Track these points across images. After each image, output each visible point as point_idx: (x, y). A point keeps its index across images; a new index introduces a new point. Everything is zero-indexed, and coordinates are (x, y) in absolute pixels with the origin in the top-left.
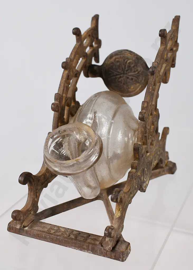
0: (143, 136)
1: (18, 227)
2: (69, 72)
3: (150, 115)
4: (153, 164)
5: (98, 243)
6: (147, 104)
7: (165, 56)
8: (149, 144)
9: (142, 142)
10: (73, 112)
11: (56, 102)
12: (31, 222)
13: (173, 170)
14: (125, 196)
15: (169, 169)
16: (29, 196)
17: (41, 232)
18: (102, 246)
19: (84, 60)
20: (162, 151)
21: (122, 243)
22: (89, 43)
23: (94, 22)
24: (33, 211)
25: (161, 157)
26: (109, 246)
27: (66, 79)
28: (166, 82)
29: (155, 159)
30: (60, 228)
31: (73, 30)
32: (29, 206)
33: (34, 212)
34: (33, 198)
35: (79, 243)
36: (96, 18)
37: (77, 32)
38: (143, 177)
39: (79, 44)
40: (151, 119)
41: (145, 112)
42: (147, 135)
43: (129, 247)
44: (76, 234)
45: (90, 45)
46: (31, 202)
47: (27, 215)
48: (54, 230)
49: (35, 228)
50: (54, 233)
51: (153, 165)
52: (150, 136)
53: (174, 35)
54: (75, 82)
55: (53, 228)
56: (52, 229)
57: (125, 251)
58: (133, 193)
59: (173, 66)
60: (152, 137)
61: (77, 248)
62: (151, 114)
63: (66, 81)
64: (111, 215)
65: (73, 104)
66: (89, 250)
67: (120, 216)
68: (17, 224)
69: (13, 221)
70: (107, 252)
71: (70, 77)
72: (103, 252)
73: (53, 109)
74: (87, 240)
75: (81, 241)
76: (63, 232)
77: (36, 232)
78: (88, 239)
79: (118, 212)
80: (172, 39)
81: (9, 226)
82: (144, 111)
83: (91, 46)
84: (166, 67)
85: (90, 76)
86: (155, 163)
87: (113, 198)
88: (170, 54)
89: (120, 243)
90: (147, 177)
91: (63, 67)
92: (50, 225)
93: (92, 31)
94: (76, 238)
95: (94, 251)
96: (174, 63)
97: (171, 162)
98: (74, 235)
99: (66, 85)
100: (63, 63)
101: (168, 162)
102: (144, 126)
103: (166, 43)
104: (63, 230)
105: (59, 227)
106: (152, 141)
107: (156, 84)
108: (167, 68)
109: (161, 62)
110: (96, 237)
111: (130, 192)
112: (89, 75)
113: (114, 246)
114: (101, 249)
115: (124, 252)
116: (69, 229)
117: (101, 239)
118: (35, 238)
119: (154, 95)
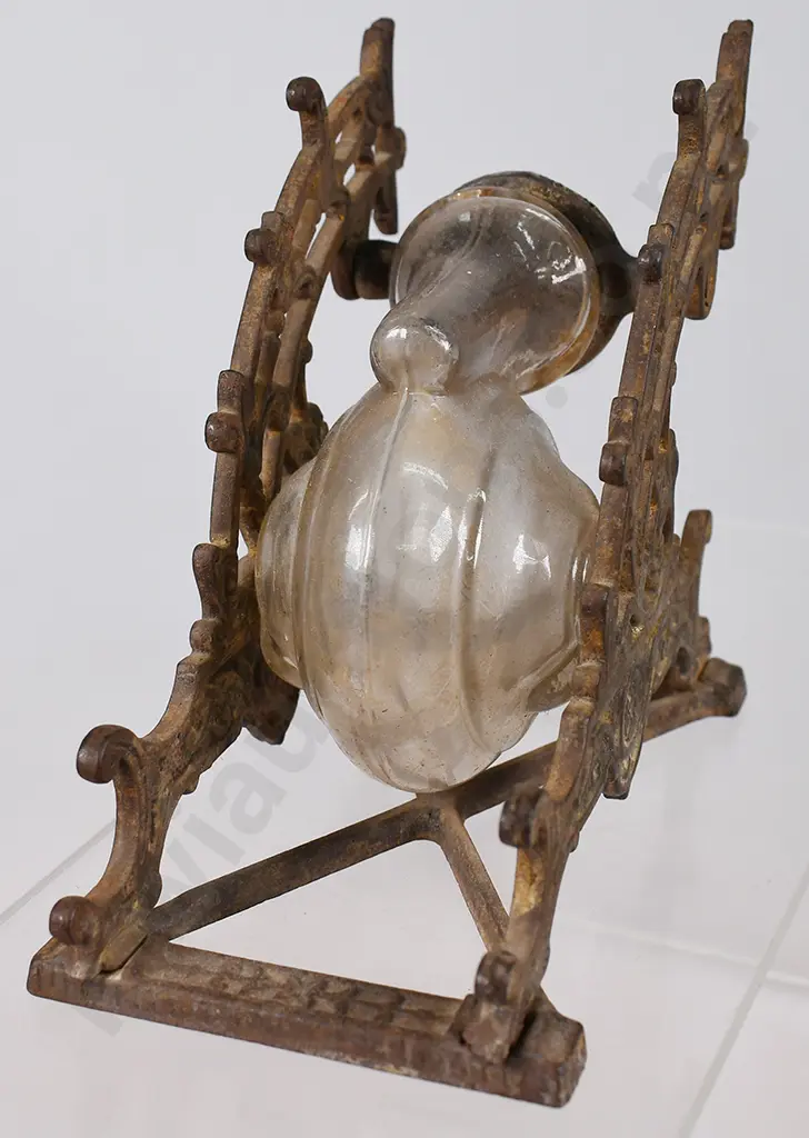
0: (617, 550)
1: (79, 972)
2: (279, 274)
3: (643, 457)
4: (656, 675)
5: (442, 1029)
6: (635, 411)
7: (700, 201)
8: (642, 587)
9: (616, 578)
10: (296, 455)
11: (224, 411)
12: (133, 948)
13: (731, 700)
14: (555, 817)
15: (715, 693)
16: (120, 832)
17: (181, 993)
18: (463, 1042)
19: (336, 224)
20: (685, 616)
21: (547, 1023)
22: (355, 145)
23: (376, 50)
24: (139, 898)
25: (682, 643)
26: (499, 1042)
27: (266, 306)
28: (699, 311)
29: (661, 651)
30: (269, 972)
31: (289, 87)
32: (124, 878)
33: (142, 905)
34: (139, 841)
35: (360, 1031)
36: (381, 36)
37: (304, 96)
38: (618, 730)
39: (314, 150)
40: (647, 476)
41: (627, 448)
42: (632, 546)
43: (580, 1041)
44: (341, 994)
45: (358, 154)
46: (132, 862)
47: (115, 917)
48: (241, 979)
49: (154, 976)
50: (242, 992)
51: (653, 677)
52: (645, 552)
53: (730, 107)
54: (303, 319)
55: (236, 971)
56: (231, 976)
57: (567, 1059)
58: (585, 801)
59: (727, 240)
60: (651, 556)
61: (348, 1058)
62: (650, 456)
63: (264, 317)
64: (488, 904)
65: (294, 418)
66: (404, 1065)
67: (536, 908)
68: (71, 962)
69: (52, 949)
70: (483, 1069)
71: (281, 297)
72: (468, 1070)
73: (212, 441)
74: (391, 1017)
75: (365, 1023)
76: (283, 987)
77: (158, 994)
78: (395, 1012)
79: (529, 889)
80: (722, 122)
81: (35, 972)
82: (622, 441)
83: (365, 159)
84: (701, 247)
85: (360, 293)
86: (661, 668)
87: (507, 827)
88: (715, 190)
89: (539, 1025)
90: (631, 731)
91: (249, 253)
92: (222, 961)
93: (367, 92)
94: (345, 1012)
95: (427, 1067)
96: (728, 229)
97: (720, 663)
98: (332, 998)
99: (267, 333)
100: (252, 235)
101: (707, 664)
102: (624, 506)
103: (702, 141)
104: (279, 978)
105: (260, 967)
106: (653, 572)
107: (666, 323)
108: (705, 252)
109: (685, 226)
110: (430, 1006)
111: (571, 800)
112: (359, 286)
113: (513, 1039)
114: (458, 1055)
115: (560, 1065)
116: (306, 973)
117: (453, 1011)
118: (158, 1017)
119: (659, 369)
